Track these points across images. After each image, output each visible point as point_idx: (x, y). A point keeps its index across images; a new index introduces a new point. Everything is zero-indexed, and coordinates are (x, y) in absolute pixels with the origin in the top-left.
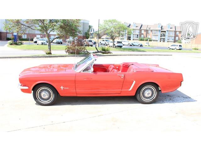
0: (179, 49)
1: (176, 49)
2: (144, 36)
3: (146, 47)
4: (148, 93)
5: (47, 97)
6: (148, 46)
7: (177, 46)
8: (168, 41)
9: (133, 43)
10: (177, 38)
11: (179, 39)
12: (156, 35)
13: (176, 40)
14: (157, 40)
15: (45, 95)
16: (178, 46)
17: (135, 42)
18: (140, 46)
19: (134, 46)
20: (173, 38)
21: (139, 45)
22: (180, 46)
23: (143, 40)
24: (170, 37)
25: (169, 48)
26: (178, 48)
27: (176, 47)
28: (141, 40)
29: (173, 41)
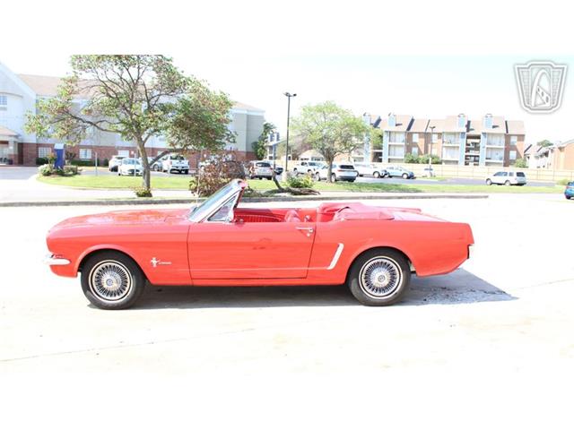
0: (516, 182)
1: (507, 184)
2: (419, 150)
3: (425, 179)
4: (380, 277)
5: (115, 286)
6: (429, 176)
7: (511, 174)
8: (487, 164)
9: (388, 171)
10: (513, 154)
11: (518, 156)
12: (454, 147)
13: (511, 158)
14: (457, 162)
15: (111, 280)
16: (515, 175)
17: (392, 168)
18: (408, 178)
19: (390, 177)
20: (502, 154)
21: (405, 176)
22: (520, 174)
23: (418, 162)
24: (494, 152)
25: (489, 182)
26: (514, 179)
27: (508, 178)
28: (412, 161)
29: (502, 162)
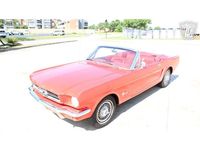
0: (62, 34)
1: (59, 35)
3: (27, 35)
6: (29, 33)
8: (45, 28)
9: (13, 32)
10: (53, 24)
11: (55, 25)
12: (32, 22)
13: (53, 26)
14: (34, 28)
16: (61, 31)
17: (13, 31)
18: (21, 35)
19: (13, 34)
20: (50, 24)
21: (20, 34)
22: (63, 31)
23: (19, 28)
24: (47, 24)
25: (53, 35)
27: (59, 33)
28: (17, 28)
29: (50, 27)
